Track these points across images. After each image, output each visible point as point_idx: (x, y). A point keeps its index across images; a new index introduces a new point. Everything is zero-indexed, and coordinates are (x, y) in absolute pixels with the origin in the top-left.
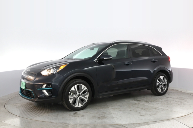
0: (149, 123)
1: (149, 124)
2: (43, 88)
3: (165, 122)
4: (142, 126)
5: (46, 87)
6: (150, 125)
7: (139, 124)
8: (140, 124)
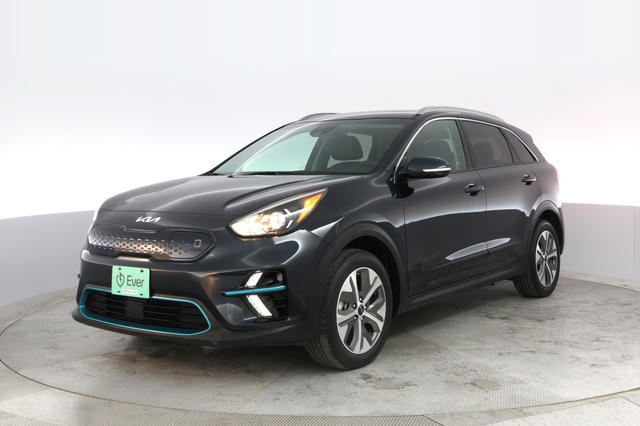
0: (526, 411)
1: (525, 415)
2: (248, 288)
3: (586, 408)
4: (500, 420)
5: (260, 284)
6: (530, 419)
7: (492, 413)
8: (494, 414)
